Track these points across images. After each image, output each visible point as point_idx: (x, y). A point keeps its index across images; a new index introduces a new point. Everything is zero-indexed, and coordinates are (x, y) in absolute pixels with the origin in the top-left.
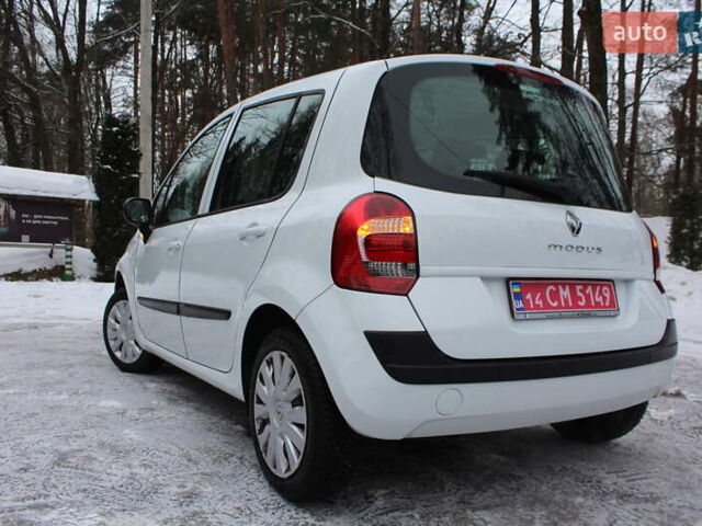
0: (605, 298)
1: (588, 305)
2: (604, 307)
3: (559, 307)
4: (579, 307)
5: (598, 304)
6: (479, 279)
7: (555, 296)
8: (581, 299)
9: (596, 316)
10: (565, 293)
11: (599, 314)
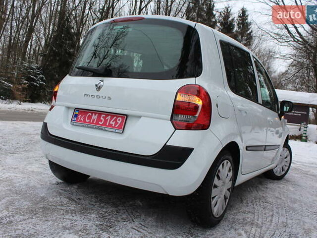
0: (116, 123)
1: (105, 124)
2: (114, 127)
3: (89, 122)
4: (99, 124)
5: (110, 125)
6: (64, 107)
7: (90, 117)
8: (101, 121)
9: (105, 130)
10: (95, 117)
11: (107, 129)
